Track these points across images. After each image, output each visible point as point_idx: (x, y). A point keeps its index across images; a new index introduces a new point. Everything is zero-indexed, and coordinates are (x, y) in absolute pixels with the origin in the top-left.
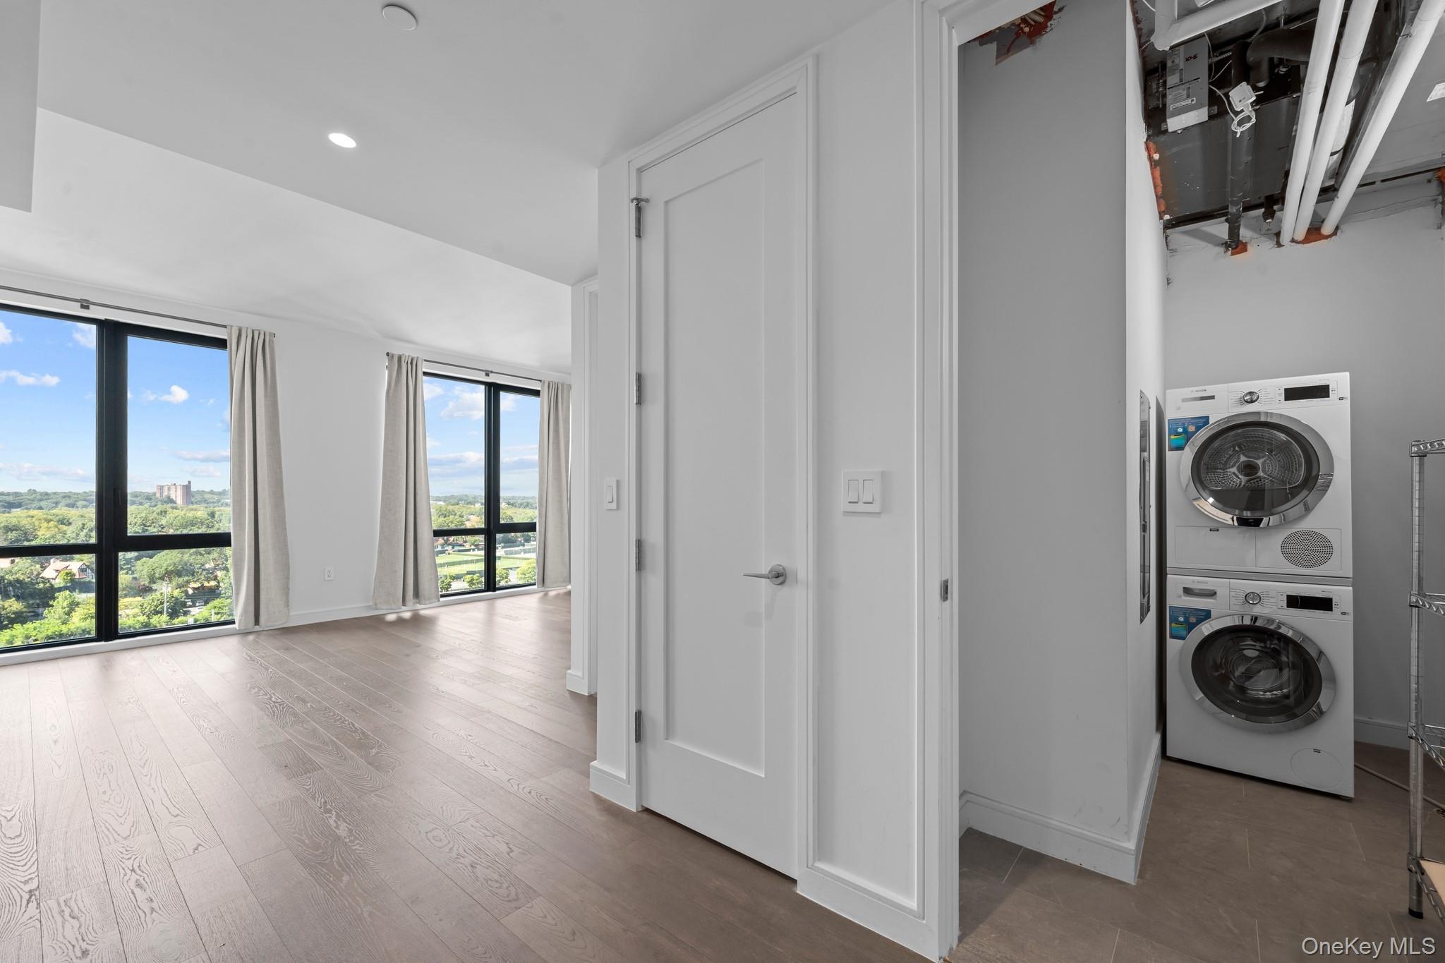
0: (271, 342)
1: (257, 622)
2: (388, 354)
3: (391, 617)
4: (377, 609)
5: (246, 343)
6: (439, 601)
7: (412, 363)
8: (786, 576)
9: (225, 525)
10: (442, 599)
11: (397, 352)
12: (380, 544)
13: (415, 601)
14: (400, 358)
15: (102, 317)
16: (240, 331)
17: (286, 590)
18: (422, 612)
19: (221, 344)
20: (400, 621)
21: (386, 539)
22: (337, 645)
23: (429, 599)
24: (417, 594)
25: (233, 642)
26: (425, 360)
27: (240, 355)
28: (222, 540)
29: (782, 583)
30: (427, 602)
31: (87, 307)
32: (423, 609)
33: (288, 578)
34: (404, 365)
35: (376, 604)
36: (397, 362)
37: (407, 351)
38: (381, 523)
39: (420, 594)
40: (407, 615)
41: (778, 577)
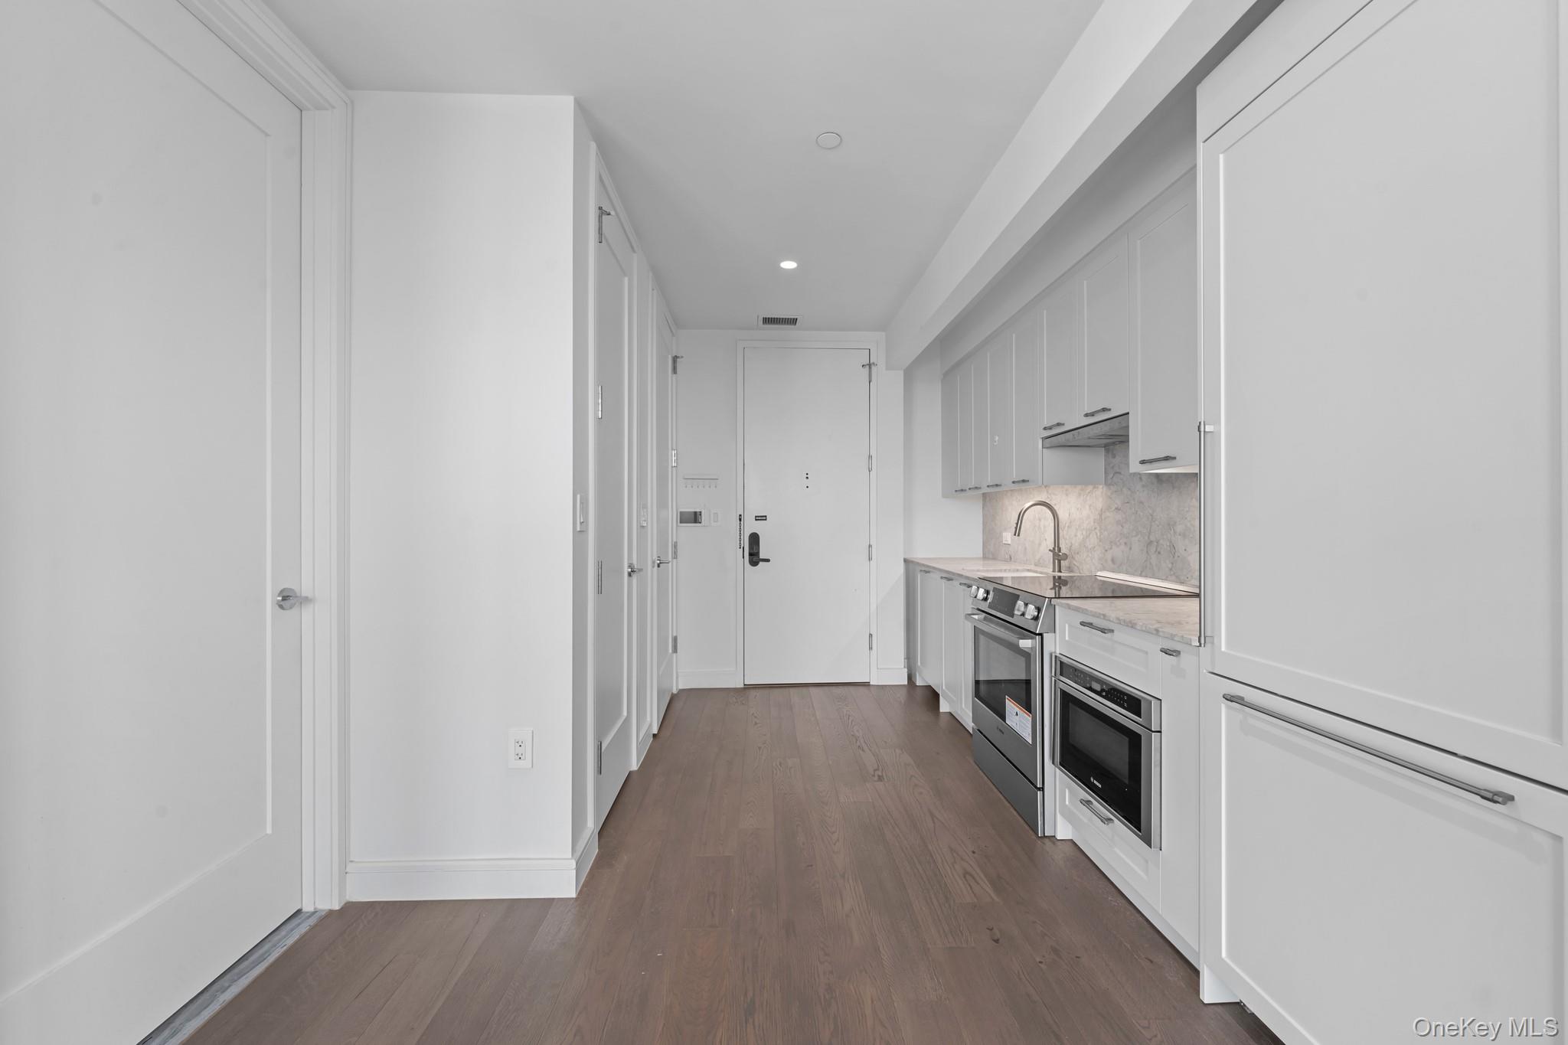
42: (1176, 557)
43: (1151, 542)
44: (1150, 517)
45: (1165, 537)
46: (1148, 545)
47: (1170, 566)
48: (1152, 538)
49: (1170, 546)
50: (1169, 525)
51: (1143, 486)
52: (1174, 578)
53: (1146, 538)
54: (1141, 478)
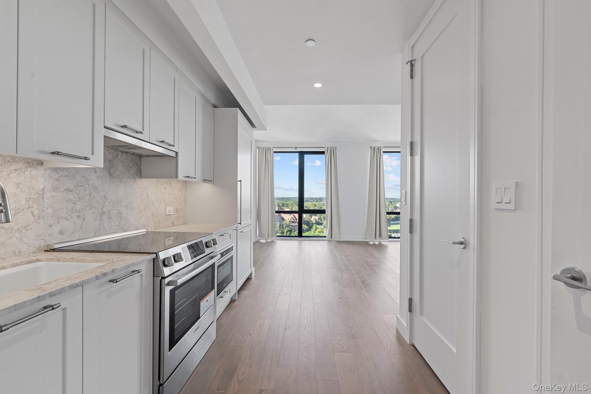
0: (336, 150)
1: (331, 238)
2: (370, 147)
3: (372, 243)
4: (366, 239)
5: (329, 151)
6: (388, 239)
7: (379, 149)
8: (466, 244)
9: (324, 208)
10: (389, 239)
11: (373, 146)
12: (367, 216)
13: (380, 238)
14: (374, 148)
15: (299, 151)
16: (328, 148)
17: (339, 229)
18: (383, 243)
19: (323, 153)
20: (374, 245)
21: (369, 215)
22: (350, 249)
23: (385, 238)
24: (380, 236)
25: (326, 243)
26: (384, 147)
27: (328, 154)
28: (323, 212)
29: (464, 248)
30: (384, 239)
31: (296, 149)
32: (382, 242)
33: (340, 225)
34: (376, 150)
35: (366, 237)
36: (373, 149)
37: (376, 145)
38: (368, 208)
39: (382, 236)
40: (377, 243)
41: (461, 244)
42: (122, 219)
43: (104, 212)
44: (104, 197)
45: (115, 208)
46: (101, 214)
47: (118, 224)
48: (105, 210)
49: (118, 213)
50: (118, 201)
51: (97, 177)
52: (120, 230)
53: (100, 210)
54: (95, 172)
